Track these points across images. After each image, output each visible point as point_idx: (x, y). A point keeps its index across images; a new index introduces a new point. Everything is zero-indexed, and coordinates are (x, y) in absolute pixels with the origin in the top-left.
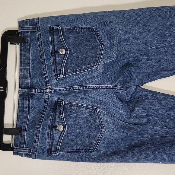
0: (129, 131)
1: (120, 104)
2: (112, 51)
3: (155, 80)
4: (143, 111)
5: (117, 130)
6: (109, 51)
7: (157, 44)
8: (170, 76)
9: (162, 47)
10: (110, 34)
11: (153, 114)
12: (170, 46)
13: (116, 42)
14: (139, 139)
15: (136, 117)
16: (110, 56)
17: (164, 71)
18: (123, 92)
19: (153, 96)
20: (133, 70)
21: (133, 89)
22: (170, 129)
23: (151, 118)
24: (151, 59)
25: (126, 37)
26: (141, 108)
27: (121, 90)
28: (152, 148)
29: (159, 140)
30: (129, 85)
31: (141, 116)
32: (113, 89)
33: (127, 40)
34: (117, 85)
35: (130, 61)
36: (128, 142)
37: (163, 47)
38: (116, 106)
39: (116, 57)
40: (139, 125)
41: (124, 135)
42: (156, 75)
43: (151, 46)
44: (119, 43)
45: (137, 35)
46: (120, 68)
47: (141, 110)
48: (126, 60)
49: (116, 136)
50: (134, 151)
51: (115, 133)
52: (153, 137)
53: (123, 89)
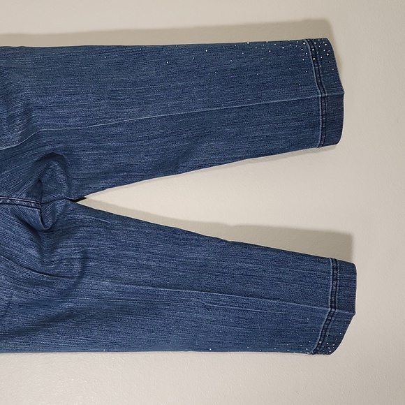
0: (41, 290)
1: (26, 236)
2: (11, 129)
3: (103, 189)
4: (75, 250)
5: (17, 288)
6: (4, 127)
7: (104, 118)
8: (134, 182)
9: (112, 126)
10: (7, 95)
11: (96, 256)
12: (129, 125)
13: (19, 111)
14: (66, 305)
15: (60, 261)
16: (6, 137)
17: (121, 171)
18: (34, 212)
19: (96, 221)
20: (58, 169)
21: (60, 205)
22: (127, 284)
23: (93, 264)
24: (97, 147)
25: (40, 102)
26: (70, 243)
27: (29, 207)
28: (89, 321)
29: (105, 307)
30: (50, 197)
31: (70, 261)
32: (11, 204)
33: (41, 108)
34: (21, 197)
35: (55, 149)
36: (42, 312)
37: (115, 126)
38: (18, 240)
39: (20, 141)
40: (64, 277)
41: (31, 296)
42: (106, 178)
43: (93, 123)
44: (25, 113)
45: (63, 98)
46: (34, 163)
47: (70, 247)
48: (47, 148)
49: (15, 298)
50: (50, 329)
51: (12, 294)
52: (96, 300)
53: (33, 204)
